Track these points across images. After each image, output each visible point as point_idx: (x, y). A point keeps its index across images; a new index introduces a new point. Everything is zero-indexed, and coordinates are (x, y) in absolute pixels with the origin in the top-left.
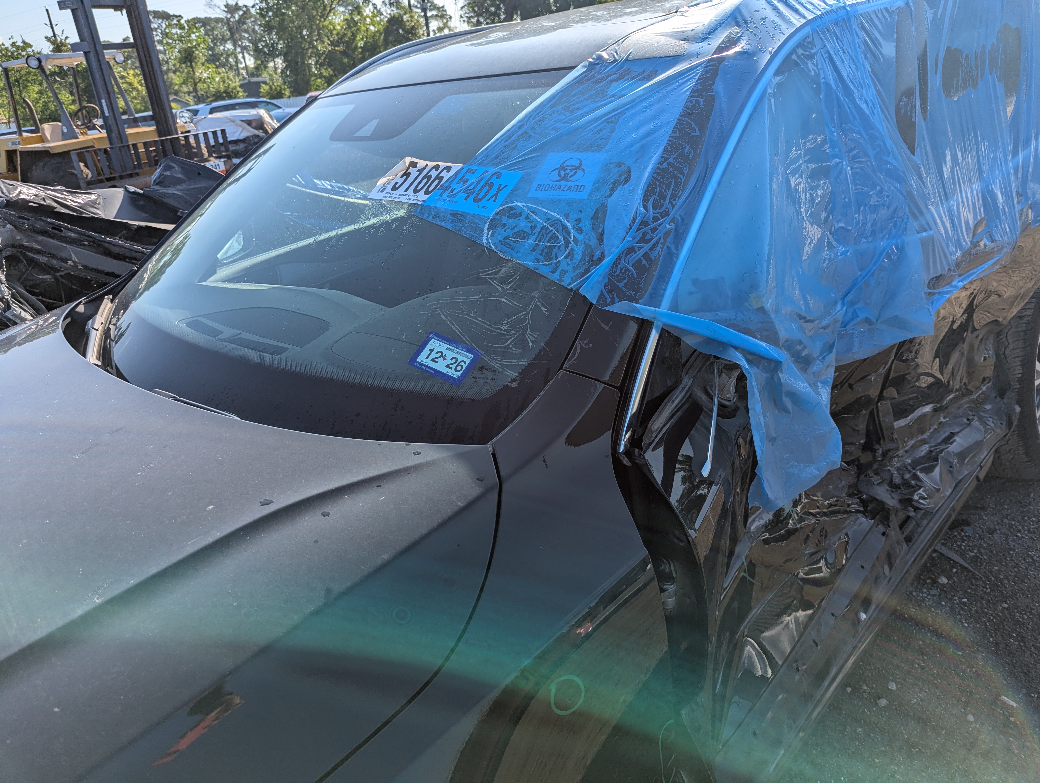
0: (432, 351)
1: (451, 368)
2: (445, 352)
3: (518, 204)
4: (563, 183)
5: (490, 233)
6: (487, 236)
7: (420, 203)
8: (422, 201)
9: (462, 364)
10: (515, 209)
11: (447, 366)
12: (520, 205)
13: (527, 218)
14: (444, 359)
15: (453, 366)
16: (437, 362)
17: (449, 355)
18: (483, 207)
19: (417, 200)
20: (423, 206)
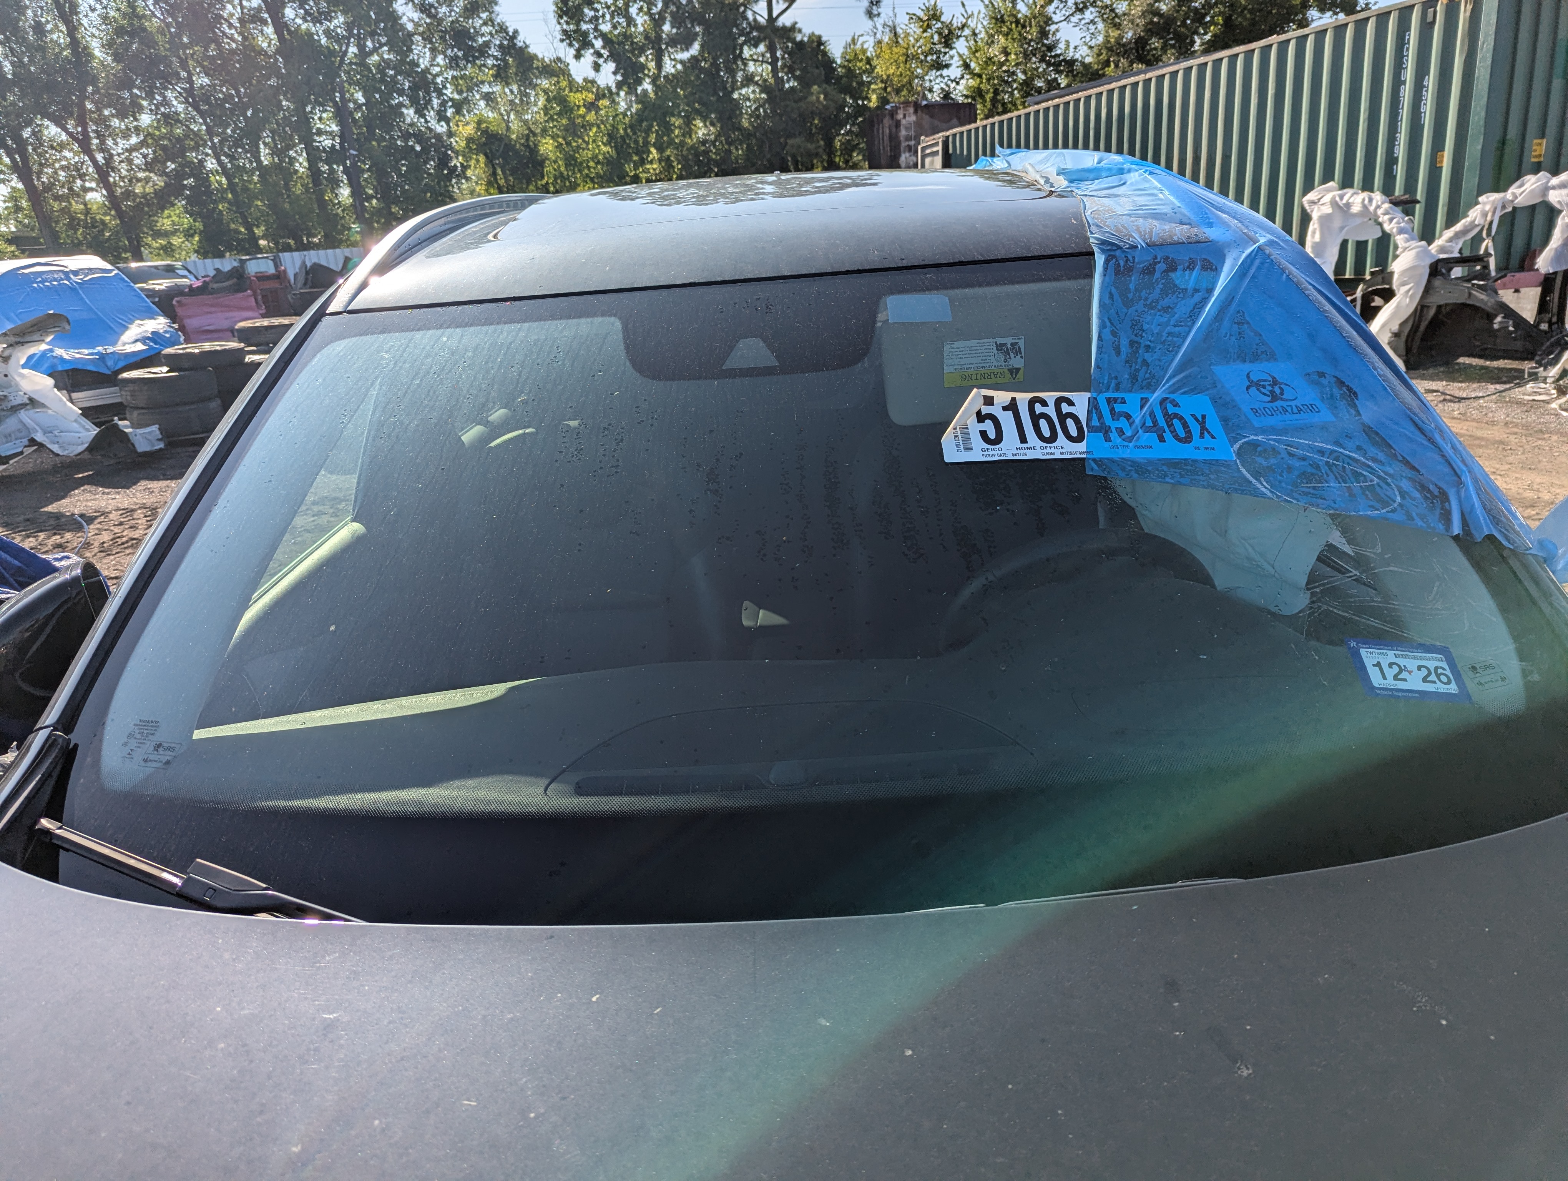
0: (1378, 665)
1: (1434, 682)
2: (1401, 662)
3: (1252, 437)
4: (1279, 403)
5: (1265, 483)
6: (1265, 487)
7: (1084, 456)
8: (1081, 453)
9: (1440, 671)
10: (1259, 446)
11: (1425, 680)
12: (1260, 438)
13: (1291, 455)
14: (1410, 672)
15: (1433, 677)
16: (1405, 680)
17: (1411, 664)
18: (1207, 448)
19: (1071, 453)
20: (1094, 460)
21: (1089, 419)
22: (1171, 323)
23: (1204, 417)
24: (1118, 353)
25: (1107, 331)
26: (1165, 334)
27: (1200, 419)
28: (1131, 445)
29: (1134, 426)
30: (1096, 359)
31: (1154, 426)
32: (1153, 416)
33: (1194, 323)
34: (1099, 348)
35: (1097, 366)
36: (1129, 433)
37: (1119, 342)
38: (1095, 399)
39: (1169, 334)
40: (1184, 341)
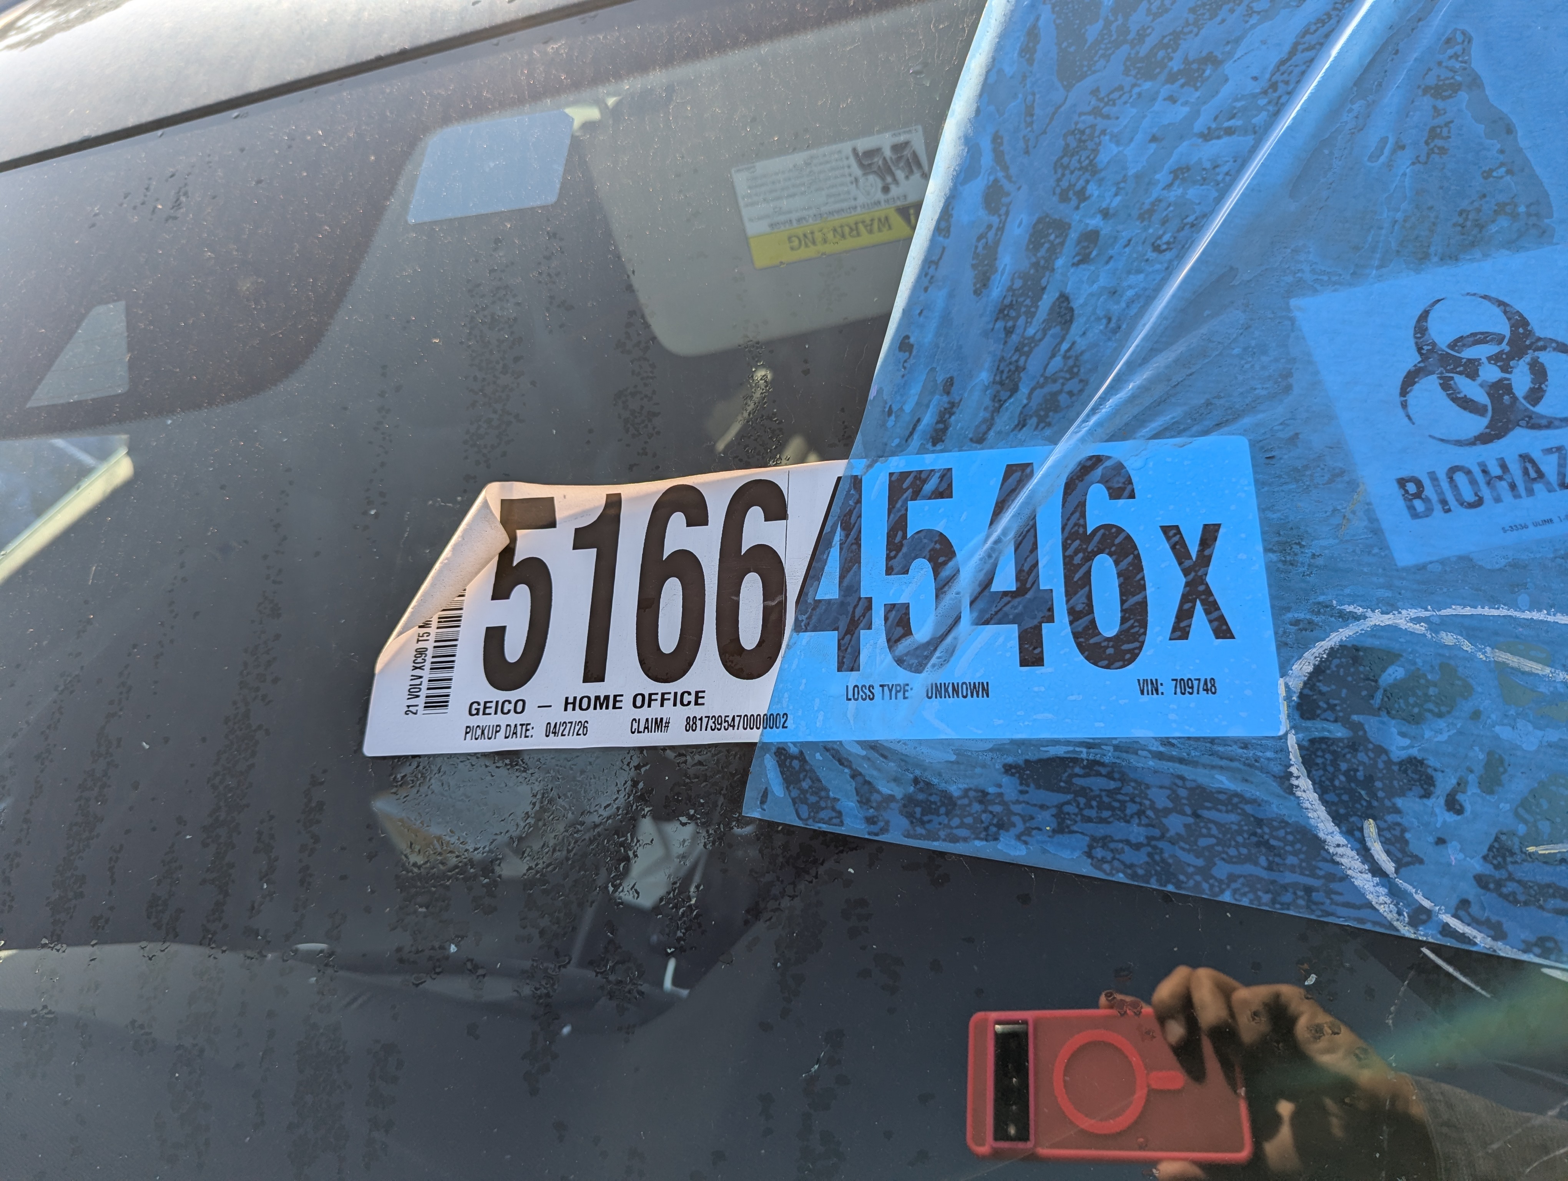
3: (1377, 619)
4: (1516, 444)
5: (1377, 850)
7: (753, 736)
10: (1394, 658)
12: (1403, 620)
13: (1514, 693)
18: (1185, 686)
19: (718, 723)
20: (781, 753)
21: (813, 572)
22: (1199, 125)
23: (1210, 534)
24: (983, 282)
25: (976, 188)
26: (1162, 177)
27: (1194, 550)
28: (920, 682)
29: (949, 598)
30: (906, 312)
31: (1021, 591)
32: (1027, 545)
33: (1277, 114)
34: (930, 263)
35: (904, 344)
36: (922, 631)
37: (1001, 229)
38: (856, 482)
39: (1181, 173)
40: (1219, 200)
